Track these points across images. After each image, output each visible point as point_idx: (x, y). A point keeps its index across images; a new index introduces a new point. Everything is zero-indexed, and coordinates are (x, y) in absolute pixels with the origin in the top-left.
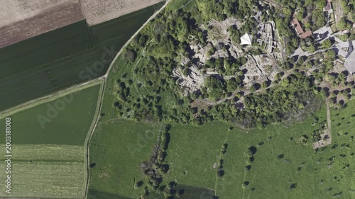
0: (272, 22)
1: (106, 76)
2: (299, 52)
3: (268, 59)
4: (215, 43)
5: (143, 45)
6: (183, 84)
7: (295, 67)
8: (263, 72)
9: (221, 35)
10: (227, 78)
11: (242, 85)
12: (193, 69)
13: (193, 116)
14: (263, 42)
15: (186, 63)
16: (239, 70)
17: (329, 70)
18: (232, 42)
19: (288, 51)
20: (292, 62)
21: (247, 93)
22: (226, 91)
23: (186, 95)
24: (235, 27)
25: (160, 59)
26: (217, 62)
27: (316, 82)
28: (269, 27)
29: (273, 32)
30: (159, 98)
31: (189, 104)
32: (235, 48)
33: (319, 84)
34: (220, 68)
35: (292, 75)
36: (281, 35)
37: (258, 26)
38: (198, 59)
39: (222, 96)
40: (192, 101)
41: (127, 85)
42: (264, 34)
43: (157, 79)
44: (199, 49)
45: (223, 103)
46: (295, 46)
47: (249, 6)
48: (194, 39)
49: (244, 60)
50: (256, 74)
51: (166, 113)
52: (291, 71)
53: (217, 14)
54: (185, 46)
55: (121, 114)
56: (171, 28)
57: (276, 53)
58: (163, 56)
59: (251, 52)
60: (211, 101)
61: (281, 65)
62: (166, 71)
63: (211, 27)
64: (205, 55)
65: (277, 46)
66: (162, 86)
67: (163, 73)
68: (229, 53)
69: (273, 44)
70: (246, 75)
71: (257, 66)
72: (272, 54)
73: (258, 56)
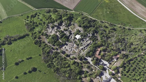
0: (92, 42)
1: (37, 9)
2: (89, 59)
3: (77, 50)
6: (48, 29)
9: (74, 29)
10: (60, 40)
11: (61, 47)
13: (37, 39)
15: (56, 25)
16: (65, 42)
17: (93, 77)
18: (74, 34)
19: (86, 54)
20: (83, 59)
21: (59, 51)
22: (55, 43)
24: (80, 31)
25: (52, 18)
26: (63, 33)
27: (83, 76)
28: (89, 42)
29: (89, 45)
30: (37, 26)
32: (73, 36)
33: (83, 78)
34: (61, 36)
35: (78, 63)
36: (90, 48)
39: (51, 43)
40: (42, 35)
41: (37, 16)
42: (85, 42)
44: (64, 26)
45: (49, 45)
47: (91, 31)
48: (66, 22)
49: (70, 41)
50: (68, 50)
51: (33, 31)
52: (79, 61)
53: (80, 24)
54: (61, 21)
55: (25, 20)
60: (47, 41)
61: (78, 56)
63: (74, 25)
64: (63, 29)
65: (85, 50)
66: (43, 24)
67: (48, 21)
68: (69, 36)
69: (84, 48)
70: (65, 46)
71: (72, 48)
72: (80, 50)
73: (76, 45)
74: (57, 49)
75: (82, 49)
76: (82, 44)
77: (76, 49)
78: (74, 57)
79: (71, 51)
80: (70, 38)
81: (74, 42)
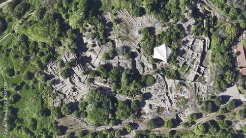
0: (207, 39)
3: (185, 89)
4: (119, 44)
5: (20, 16)
6: (58, 87)
7: (220, 112)
8: (174, 105)
9: (129, 36)
10: (121, 97)
11: (139, 114)
12: (78, 70)
14: (185, 64)
15: (69, 60)
16: (139, 92)
18: (142, 50)
19: (217, 86)
20: (217, 104)
21: (142, 127)
22: (114, 116)
23: (57, 105)
24: (151, 30)
25: (36, 43)
26: (113, 71)
28: (199, 45)
29: (204, 54)
30: (17, 98)
31: (56, 119)
32: (144, 59)
34: (114, 81)
35: (213, 122)
36: (213, 61)
37: (184, 39)
38: (90, 59)
39: (106, 122)
40: (61, 116)
42: (190, 52)
43: (23, 69)
44: (94, 45)
45: (104, 132)
46: (229, 83)
47: (180, 6)
48: (90, 30)
49: (150, 80)
50: (163, 105)
51: (21, 121)
52: (212, 116)
53: (133, 5)
54: (74, 35)
56: (64, 6)
57: (199, 84)
58: (40, 40)
59: (164, 72)
60: (89, 124)
61: (201, 103)
62: (39, 62)
63: (119, 21)
64: (100, 57)
65: (203, 74)
66: (26, 81)
67: (34, 63)
69: (199, 70)
71: (167, 94)
72: (193, 83)
73: (173, 80)
74: (134, 126)
77: (181, 90)
78: (192, 116)
79: (172, 103)
80: (142, 71)
81: (162, 73)
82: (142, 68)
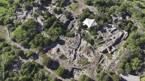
0: (126, 33)
3: (92, 54)
6: (18, 13)
8: (76, 60)
9: (76, 10)
10: (44, 34)
12: (35, 9)
21: (40, 61)
28: (119, 34)
29: (119, 40)
32: (76, 24)
36: (125, 47)
42: (110, 34)
44: (54, 5)
50: (67, 56)
59: (84, 36)
60: (9, 37)
65: (112, 53)
68: (68, 23)
69: (110, 48)
70: (58, 46)
71: (76, 50)
72: (101, 54)
73: (86, 43)
74: (35, 56)
75: (105, 52)
76: (101, 38)
77: (88, 53)
78: (85, 76)
79: (75, 58)
80: (70, 28)
81: (82, 35)
82: (71, 27)
